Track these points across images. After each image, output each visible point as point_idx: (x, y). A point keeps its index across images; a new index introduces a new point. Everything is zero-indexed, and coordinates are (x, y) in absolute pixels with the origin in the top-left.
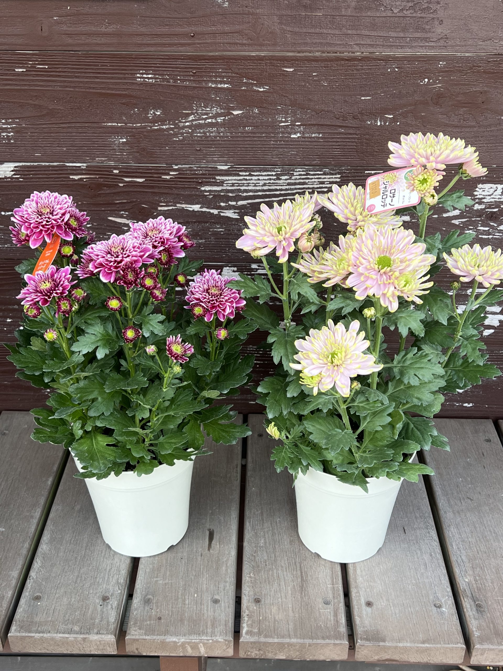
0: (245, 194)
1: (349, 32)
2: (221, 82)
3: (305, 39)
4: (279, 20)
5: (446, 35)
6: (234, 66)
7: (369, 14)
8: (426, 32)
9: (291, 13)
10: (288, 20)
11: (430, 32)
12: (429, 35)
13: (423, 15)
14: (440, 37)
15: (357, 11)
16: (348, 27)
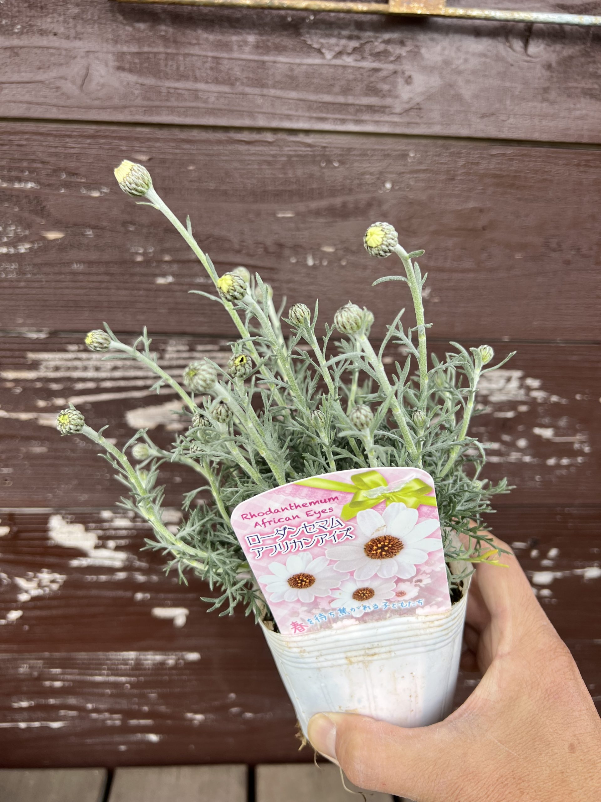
0: (80, 386)
1: (248, 90)
2: (20, 180)
3: (167, 100)
4: (118, 61)
5: (418, 104)
6: (41, 149)
7: (281, 59)
8: (384, 96)
9: (140, 48)
10: (135, 63)
11: (390, 96)
12: (388, 101)
13: (376, 65)
14: (407, 106)
15: (260, 51)
16: (245, 81)
